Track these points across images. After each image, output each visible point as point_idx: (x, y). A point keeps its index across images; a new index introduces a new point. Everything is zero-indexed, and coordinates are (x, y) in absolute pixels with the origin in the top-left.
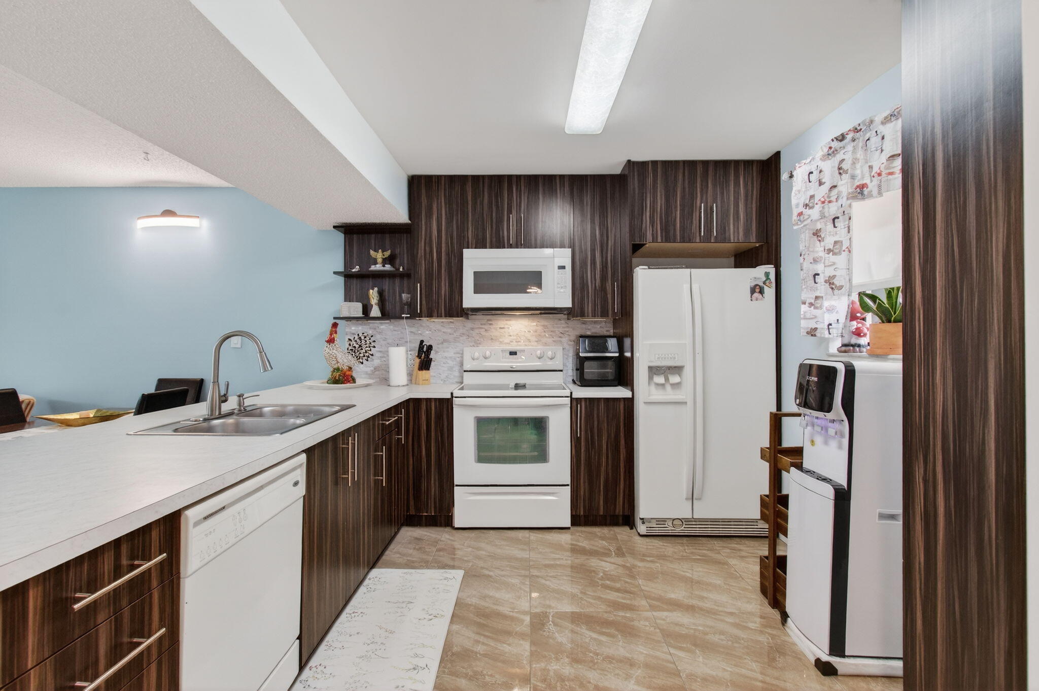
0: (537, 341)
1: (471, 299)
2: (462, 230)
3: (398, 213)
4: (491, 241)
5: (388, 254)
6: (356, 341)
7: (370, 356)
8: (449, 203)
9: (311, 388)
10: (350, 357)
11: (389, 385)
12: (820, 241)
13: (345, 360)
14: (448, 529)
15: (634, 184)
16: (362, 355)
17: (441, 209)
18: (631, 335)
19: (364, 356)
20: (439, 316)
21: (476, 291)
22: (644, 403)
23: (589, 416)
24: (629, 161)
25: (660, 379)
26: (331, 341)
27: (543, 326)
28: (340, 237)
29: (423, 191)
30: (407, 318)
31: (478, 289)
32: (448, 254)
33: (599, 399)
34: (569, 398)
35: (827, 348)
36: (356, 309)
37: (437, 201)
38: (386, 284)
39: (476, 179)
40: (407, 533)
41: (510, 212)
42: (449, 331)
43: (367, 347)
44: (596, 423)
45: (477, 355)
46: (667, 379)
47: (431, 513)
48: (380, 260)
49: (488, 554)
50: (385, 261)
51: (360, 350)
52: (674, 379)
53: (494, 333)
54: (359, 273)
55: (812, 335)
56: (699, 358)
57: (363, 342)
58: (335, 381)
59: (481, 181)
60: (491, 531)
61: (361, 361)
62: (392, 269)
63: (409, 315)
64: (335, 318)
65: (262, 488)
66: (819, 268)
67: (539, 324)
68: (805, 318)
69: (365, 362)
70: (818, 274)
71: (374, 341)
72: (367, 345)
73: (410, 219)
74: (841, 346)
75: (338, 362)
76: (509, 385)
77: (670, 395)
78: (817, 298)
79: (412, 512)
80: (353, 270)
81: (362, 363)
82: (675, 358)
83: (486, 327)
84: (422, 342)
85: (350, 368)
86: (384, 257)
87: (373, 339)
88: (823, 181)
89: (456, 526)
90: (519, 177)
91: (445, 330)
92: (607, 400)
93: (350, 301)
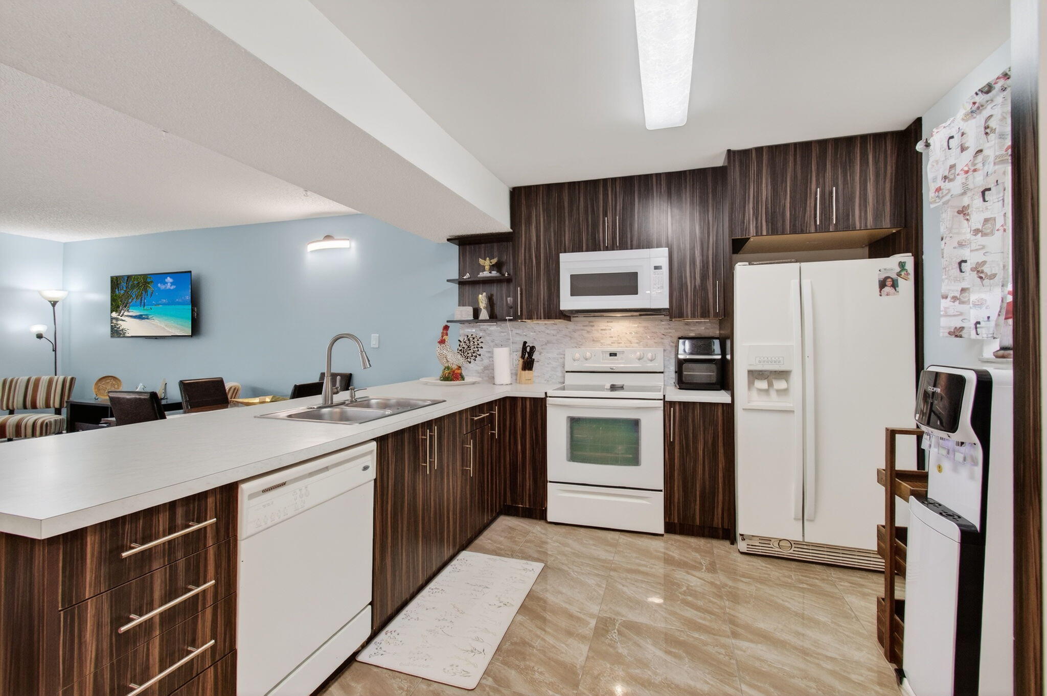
0: (637, 343)
1: (568, 302)
2: (559, 234)
3: (503, 224)
4: (587, 245)
5: (494, 261)
6: (465, 342)
7: (477, 356)
8: (547, 210)
9: (426, 384)
10: (459, 356)
11: (494, 384)
12: (967, 220)
13: (455, 359)
14: (542, 523)
15: (735, 175)
16: (470, 355)
17: (540, 215)
18: (731, 336)
19: (472, 356)
20: (539, 318)
21: (573, 293)
22: (743, 409)
23: (684, 421)
24: (729, 151)
25: (762, 384)
26: (442, 342)
27: (645, 327)
28: (455, 249)
29: (524, 201)
30: (510, 320)
31: (574, 292)
32: (546, 258)
33: (694, 404)
34: (662, 401)
35: (981, 352)
36: (467, 312)
37: (536, 209)
38: (494, 289)
39: (572, 185)
40: (504, 522)
41: (605, 214)
42: (553, 332)
43: (474, 348)
44: (691, 428)
45: (577, 356)
46: (770, 385)
47: (526, 505)
48: (487, 268)
49: (573, 551)
50: (492, 268)
51: (469, 350)
52: (780, 384)
53: (596, 334)
54: (470, 280)
55: (956, 336)
56: (809, 363)
57: (472, 343)
58: (445, 378)
59: (577, 187)
60: (582, 530)
61: (469, 360)
62: (498, 274)
63: (512, 318)
64: (448, 322)
65: (326, 469)
66: (965, 253)
67: (640, 325)
68: (946, 315)
69: (472, 361)
70: (965, 261)
71: (482, 342)
72: (475, 346)
73: (512, 227)
74: (998, 349)
75: (448, 361)
76: (605, 385)
77: (774, 401)
78: (963, 290)
79: (509, 502)
80: (465, 277)
81: (470, 362)
82: (780, 362)
83: (588, 329)
84: (525, 343)
85: (459, 368)
86: (491, 264)
87: (481, 340)
88: (966, 145)
89: (548, 521)
90: (614, 180)
91: (548, 331)
92: (703, 405)
93: (463, 306)
